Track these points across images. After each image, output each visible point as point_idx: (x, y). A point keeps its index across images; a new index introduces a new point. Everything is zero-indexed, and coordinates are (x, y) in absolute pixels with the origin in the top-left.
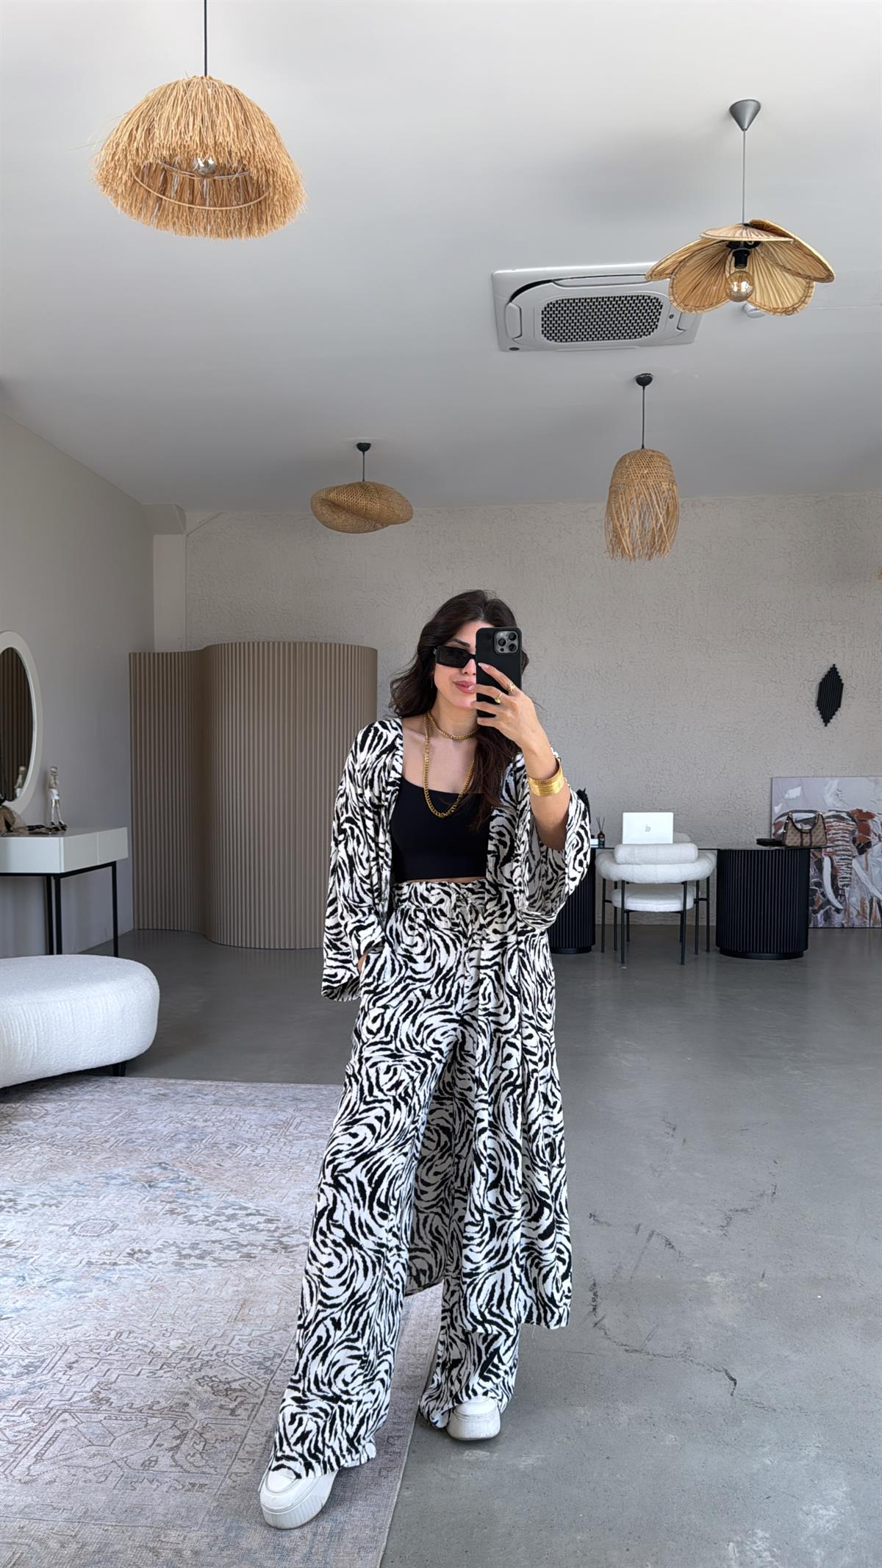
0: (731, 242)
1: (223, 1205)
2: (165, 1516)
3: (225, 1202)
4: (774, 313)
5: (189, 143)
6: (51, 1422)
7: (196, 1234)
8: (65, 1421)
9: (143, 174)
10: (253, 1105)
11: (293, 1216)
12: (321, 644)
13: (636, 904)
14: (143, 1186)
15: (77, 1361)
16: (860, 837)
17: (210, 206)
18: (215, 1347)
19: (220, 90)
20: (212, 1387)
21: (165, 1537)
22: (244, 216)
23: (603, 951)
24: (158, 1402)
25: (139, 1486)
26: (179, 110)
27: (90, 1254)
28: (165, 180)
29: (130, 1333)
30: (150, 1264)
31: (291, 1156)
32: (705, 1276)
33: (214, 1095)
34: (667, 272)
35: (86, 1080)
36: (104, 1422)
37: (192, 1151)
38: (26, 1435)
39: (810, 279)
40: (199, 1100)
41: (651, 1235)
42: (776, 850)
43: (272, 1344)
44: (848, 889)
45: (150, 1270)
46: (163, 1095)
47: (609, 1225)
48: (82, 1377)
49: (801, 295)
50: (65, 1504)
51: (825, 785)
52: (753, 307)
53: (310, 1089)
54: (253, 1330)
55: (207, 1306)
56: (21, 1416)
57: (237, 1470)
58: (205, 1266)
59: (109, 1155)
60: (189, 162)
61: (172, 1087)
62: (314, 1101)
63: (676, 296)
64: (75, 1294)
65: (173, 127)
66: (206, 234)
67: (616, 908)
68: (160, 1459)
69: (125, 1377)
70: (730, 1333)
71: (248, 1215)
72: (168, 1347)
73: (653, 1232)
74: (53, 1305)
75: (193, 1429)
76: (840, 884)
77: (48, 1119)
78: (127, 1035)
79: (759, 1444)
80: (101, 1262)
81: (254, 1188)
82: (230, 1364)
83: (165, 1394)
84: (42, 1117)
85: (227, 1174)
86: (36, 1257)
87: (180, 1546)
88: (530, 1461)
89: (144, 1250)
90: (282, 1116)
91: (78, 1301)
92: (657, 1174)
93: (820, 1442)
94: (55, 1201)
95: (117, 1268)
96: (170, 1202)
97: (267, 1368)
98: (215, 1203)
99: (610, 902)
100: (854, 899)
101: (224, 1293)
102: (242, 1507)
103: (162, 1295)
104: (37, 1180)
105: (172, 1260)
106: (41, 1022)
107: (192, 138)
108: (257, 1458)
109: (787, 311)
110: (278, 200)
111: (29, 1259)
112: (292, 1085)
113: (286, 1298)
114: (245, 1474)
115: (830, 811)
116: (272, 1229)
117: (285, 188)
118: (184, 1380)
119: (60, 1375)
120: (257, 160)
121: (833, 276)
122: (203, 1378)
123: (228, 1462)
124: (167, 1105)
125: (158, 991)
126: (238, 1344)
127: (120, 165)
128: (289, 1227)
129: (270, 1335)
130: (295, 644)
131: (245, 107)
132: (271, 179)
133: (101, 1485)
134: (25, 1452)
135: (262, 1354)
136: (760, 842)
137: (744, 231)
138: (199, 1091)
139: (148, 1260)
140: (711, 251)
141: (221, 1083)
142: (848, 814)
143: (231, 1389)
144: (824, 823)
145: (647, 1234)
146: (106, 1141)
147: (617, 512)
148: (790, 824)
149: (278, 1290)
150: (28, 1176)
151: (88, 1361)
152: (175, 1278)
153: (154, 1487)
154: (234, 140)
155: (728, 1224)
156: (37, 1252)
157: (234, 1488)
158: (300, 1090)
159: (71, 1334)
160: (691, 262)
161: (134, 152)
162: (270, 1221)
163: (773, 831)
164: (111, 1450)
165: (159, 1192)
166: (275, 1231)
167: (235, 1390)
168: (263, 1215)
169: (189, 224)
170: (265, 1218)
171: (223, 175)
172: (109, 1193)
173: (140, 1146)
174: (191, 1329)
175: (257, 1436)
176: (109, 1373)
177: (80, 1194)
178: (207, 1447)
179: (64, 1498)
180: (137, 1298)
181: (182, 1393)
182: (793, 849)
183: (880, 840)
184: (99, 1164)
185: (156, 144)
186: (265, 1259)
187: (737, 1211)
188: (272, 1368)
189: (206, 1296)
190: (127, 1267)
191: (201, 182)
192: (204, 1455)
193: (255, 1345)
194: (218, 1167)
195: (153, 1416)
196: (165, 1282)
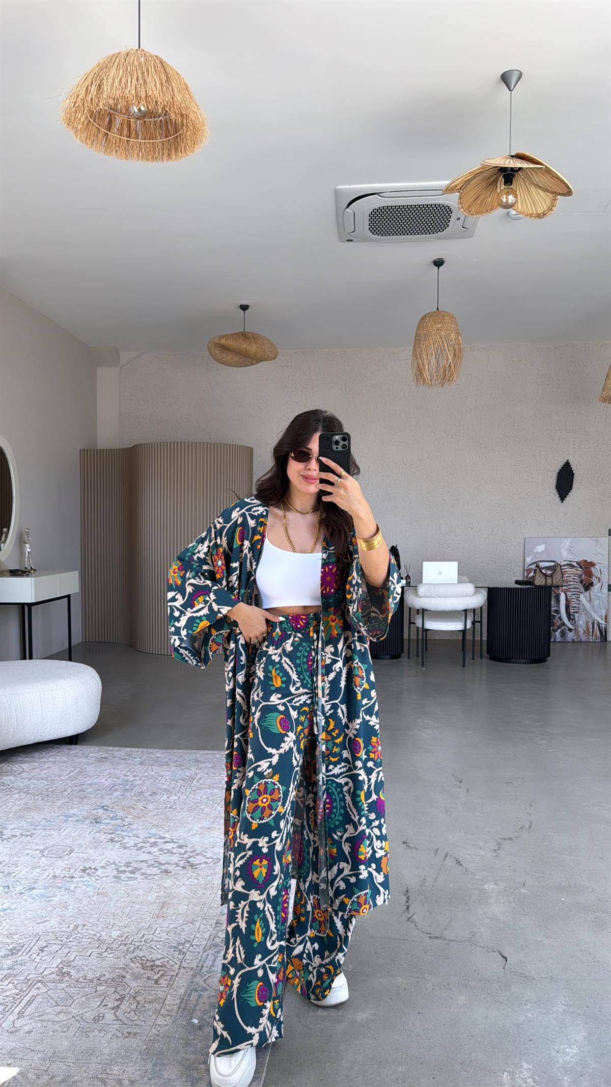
0: (502, 168)
1: (148, 835)
2: (109, 1055)
3: (149, 833)
4: (531, 217)
5: (128, 95)
6: (29, 990)
7: (129, 856)
8: (38, 988)
9: (95, 116)
10: (168, 765)
11: (197, 844)
12: (214, 444)
13: (432, 625)
14: (92, 822)
15: (47, 946)
16: (585, 579)
17: (141, 139)
18: (143, 935)
19: (150, 59)
20: (142, 964)
21: (110, 1070)
22: (165, 146)
23: (409, 658)
24: (104, 975)
25: (91, 1034)
26: (121, 72)
27: (55, 870)
28: (110, 121)
29: (84, 926)
30: (97, 877)
31: (195, 801)
32: (484, 885)
33: (140, 758)
34: (457, 188)
35: (50, 747)
36: (66, 989)
37: (125, 797)
38: (12, 998)
39: (556, 194)
40: (129, 761)
41: (446, 856)
42: (528, 588)
43: (183, 934)
44: (577, 615)
45: (98, 881)
46: (104, 758)
47: (417, 849)
48: (50, 957)
49: (549, 205)
50: (39, 1047)
51: (561, 543)
52: (515, 213)
53: (207, 754)
54: (170, 924)
55: (138, 907)
56: (8, 985)
57: (160, 1023)
58: (136, 878)
59: (67, 800)
60: (127, 108)
61: (110, 752)
62: (210, 762)
63: (463, 205)
64: (45, 898)
65: (116, 84)
66: (139, 159)
67: (418, 628)
68: (106, 1015)
69: (80, 957)
70: (502, 925)
71: (165, 842)
72: (110, 936)
73: (447, 854)
74: (29, 906)
75: (129, 994)
76: (572, 611)
77: (24, 775)
78: (79, 716)
79: (523, 1003)
80: (63, 876)
81: (169, 824)
82: (154, 948)
83: (109, 969)
84: (20, 773)
85: (150, 814)
86: (17, 872)
87: (121, 1077)
88: (365, 1016)
89: (93, 867)
90: (188, 773)
91: (47, 904)
92: (449, 814)
93: (565, 1001)
94: (30, 833)
95: (74, 880)
96: (111, 834)
97: (180, 950)
98: (143, 834)
99: (414, 623)
100: (581, 622)
101: (149, 898)
102: (164, 1048)
103: (105, 899)
104: (17, 818)
105: (113, 874)
106: (19, 706)
107: (130, 92)
108: (174, 1014)
109: (539, 216)
110: (189, 135)
111: (12, 873)
112: (195, 751)
113: (193, 901)
114: (166, 1025)
115: (565, 561)
116: (182, 852)
117: (194, 127)
118: (122, 959)
119: (35, 956)
120: (175, 107)
121: (572, 192)
122: (135, 957)
123: (154, 1017)
124: (107, 765)
125: (101, 685)
126: (159, 934)
127: (79, 110)
128: (194, 851)
129: (181, 927)
130: (196, 444)
131: (167, 70)
132: (185, 121)
133: (64, 1034)
134: (11, 1010)
135: (177, 941)
136: (517, 582)
137: (512, 161)
138: (130, 756)
139: (96, 875)
140: (488, 174)
141: (145, 750)
142: (577, 563)
143: (155, 966)
144: (561, 569)
145: (443, 855)
146: (65, 791)
147: (420, 354)
148: (538, 570)
149: (186, 895)
150: (11, 815)
151: (55, 946)
152: (115, 887)
153: (102, 1035)
154: (159, 93)
155: (499, 848)
156: (17, 869)
157: (158, 1035)
158: (200, 754)
159: (42, 927)
160: (474, 181)
161: (90, 101)
162: (181, 847)
163: (525, 575)
164: (71, 1009)
165: (102, 826)
166: (184, 854)
167: (158, 966)
168: (176, 843)
169: (127, 151)
170: (177, 844)
171: (151, 118)
172: (68, 827)
173: (89, 794)
174: (127, 923)
175: (174, 998)
176: (69, 954)
177: (47, 828)
178: (138, 1007)
179: (39, 1043)
180: (89, 902)
181: (121, 969)
182: (540, 587)
183: (599, 581)
184: (59, 807)
185: (105, 96)
186: (177, 874)
187: (505, 839)
188: (183, 950)
189: (137, 900)
190: (81, 879)
191: (136, 123)
192: (137, 1012)
193: (172, 934)
194: (143, 809)
195: (100, 985)
196: (108, 890)
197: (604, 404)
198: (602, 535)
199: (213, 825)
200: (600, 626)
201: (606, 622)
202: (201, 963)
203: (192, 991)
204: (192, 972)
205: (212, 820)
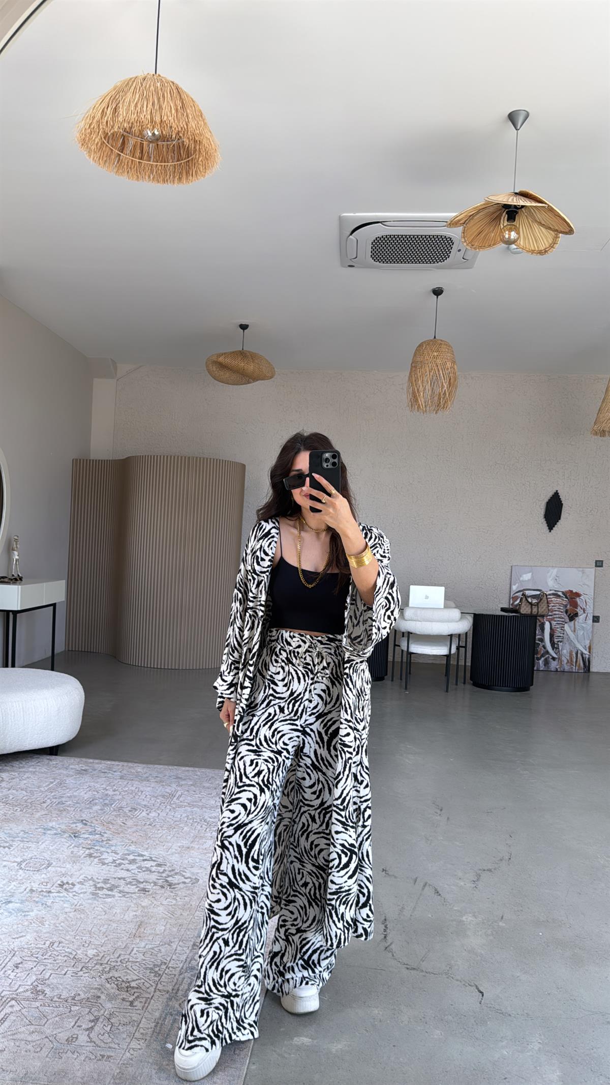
0: (505, 205)
1: (126, 852)
2: (82, 1078)
3: (128, 850)
4: (532, 253)
5: (143, 119)
7: (107, 872)
8: (12, 1006)
9: (109, 138)
10: (148, 781)
11: (176, 863)
12: (207, 459)
13: (417, 648)
14: (70, 836)
15: (22, 963)
16: (570, 609)
17: (153, 162)
18: (120, 955)
19: (166, 84)
20: (117, 985)
22: (176, 170)
23: (392, 680)
24: (79, 995)
25: (64, 1056)
26: (137, 96)
27: (32, 884)
28: (123, 143)
29: (60, 943)
30: (74, 893)
31: (174, 819)
32: (462, 916)
33: (120, 772)
34: (461, 222)
35: (31, 757)
36: (40, 1008)
37: (105, 812)
39: (557, 231)
40: (110, 775)
41: (425, 886)
42: (514, 616)
43: (159, 955)
44: (561, 644)
45: (75, 897)
46: (84, 770)
47: (395, 877)
48: (25, 974)
49: (550, 242)
50: (12, 1067)
51: (548, 572)
52: (515, 247)
53: (187, 771)
54: (147, 944)
55: (114, 925)
57: (134, 1047)
58: (114, 896)
59: (46, 812)
60: (141, 132)
61: (90, 765)
62: (190, 779)
63: (465, 238)
64: (21, 913)
65: (132, 108)
66: (150, 181)
67: (402, 651)
68: (80, 1036)
69: (55, 975)
70: (479, 958)
71: (144, 860)
72: (86, 955)
73: (426, 883)
74: (5, 920)
75: (103, 1015)
76: (556, 640)
78: (60, 727)
79: (498, 1039)
80: (40, 890)
81: (148, 842)
82: (130, 968)
83: (84, 989)
85: (129, 830)
88: (340, 1046)
89: (70, 882)
90: (168, 790)
91: (23, 918)
92: (429, 842)
93: (541, 1040)
94: (7, 844)
95: (51, 895)
96: (89, 849)
97: (156, 972)
98: (121, 850)
99: (399, 646)
100: (565, 651)
101: (126, 917)
102: (137, 1074)
103: (82, 916)
105: (90, 890)
107: (145, 116)
108: (148, 1038)
109: (540, 253)
110: (201, 161)
112: (176, 767)
113: (170, 921)
114: (140, 1049)
115: (551, 590)
116: (161, 871)
117: (207, 153)
118: (97, 979)
119: (9, 972)
120: (189, 133)
121: (573, 231)
122: (111, 978)
123: (128, 1040)
124: (87, 778)
125: (83, 696)
126: (135, 954)
127: (94, 132)
128: (173, 870)
129: (158, 948)
130: (189, 458)
131: (183, 97)
132: (198, 147)
133: (37, 1054)
135: (153, 962)
136: (503, 610)
137: (515, 198)
138: (110, 769)
139: (73, 890)
140: (492, 210)
141: (125, 764)
142: (563, 593)
143: (131, 987)
144: (546, 598)
145: (422, 884)
146: (44, 802)
147: (415, 381)
148: (524, 599)
149: (164, 915)
151: (30, 963)
152: (92, 904)
153: (75, 1057)
154: (174, 119)
155: (478, 880)
157: (131, 1059)
158: (182, 771)
159: (17, 943)
160: (478, 216)
161: (105, 123)
162: (159, 865)
163: (511, 602)
164: (45, 1029)
165: (81, 841)
166: (163, 872)
167: (133, 988)
168: (155, 861)
169: (138, 172)
170: (156, 863)
171: (164, 141)
172: (46, 840)
173: (68, 807)
174: (103, 941)
175: (148, 1022)
176: (44, 972)
177: (25, 840)
178: (112, 1029)
179: (11, 1063)
180: (65, 918)
181: (96, 989)
182: (525, 616)
183: (584, 612)
184: (39, 819)
185: (120, 119)
186: (156, 893)
187: (484, 870)
188: (160, 972)
189: (114, 918)
190: (58, 894)
191: (149, 145)
192: (111, 1035)
193: (148, 955)
194: (123, 825)
195: (75, 1005)
196: (85, 907)
197: (596, 437)
198: (589, 566)
199: (192, 845)
200: (584, 655)
201: (590, 652)
202: (177, 986)
203: (167, 1014)
204: (167, 996)
205: (191, 839)
